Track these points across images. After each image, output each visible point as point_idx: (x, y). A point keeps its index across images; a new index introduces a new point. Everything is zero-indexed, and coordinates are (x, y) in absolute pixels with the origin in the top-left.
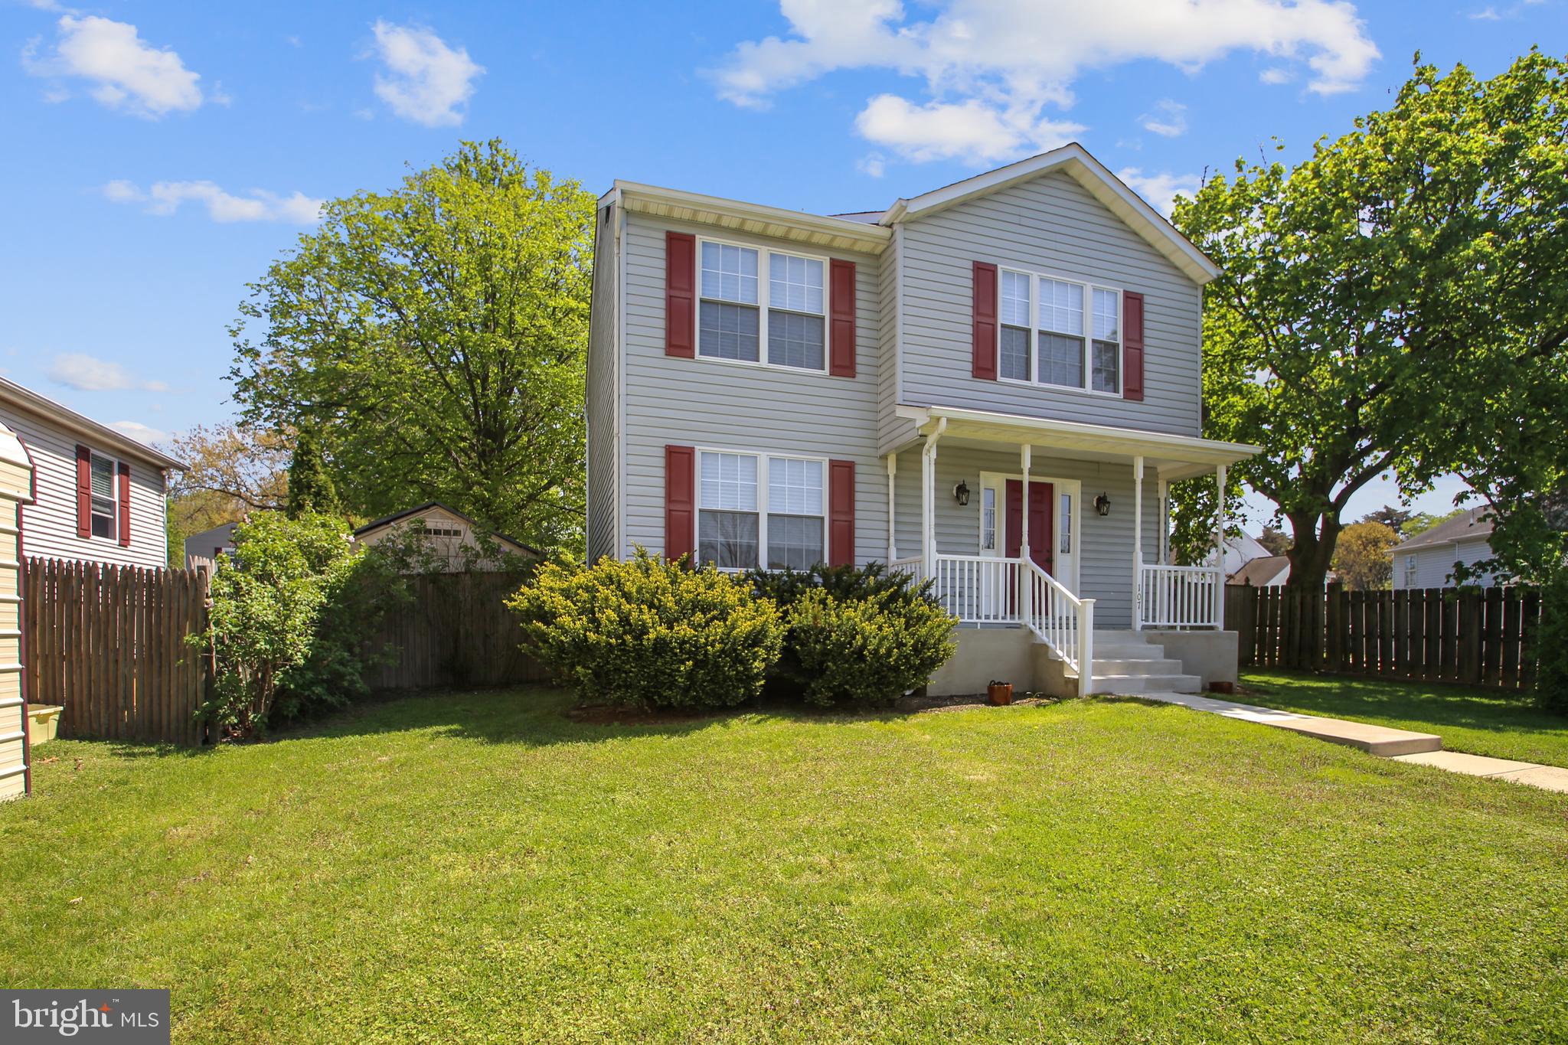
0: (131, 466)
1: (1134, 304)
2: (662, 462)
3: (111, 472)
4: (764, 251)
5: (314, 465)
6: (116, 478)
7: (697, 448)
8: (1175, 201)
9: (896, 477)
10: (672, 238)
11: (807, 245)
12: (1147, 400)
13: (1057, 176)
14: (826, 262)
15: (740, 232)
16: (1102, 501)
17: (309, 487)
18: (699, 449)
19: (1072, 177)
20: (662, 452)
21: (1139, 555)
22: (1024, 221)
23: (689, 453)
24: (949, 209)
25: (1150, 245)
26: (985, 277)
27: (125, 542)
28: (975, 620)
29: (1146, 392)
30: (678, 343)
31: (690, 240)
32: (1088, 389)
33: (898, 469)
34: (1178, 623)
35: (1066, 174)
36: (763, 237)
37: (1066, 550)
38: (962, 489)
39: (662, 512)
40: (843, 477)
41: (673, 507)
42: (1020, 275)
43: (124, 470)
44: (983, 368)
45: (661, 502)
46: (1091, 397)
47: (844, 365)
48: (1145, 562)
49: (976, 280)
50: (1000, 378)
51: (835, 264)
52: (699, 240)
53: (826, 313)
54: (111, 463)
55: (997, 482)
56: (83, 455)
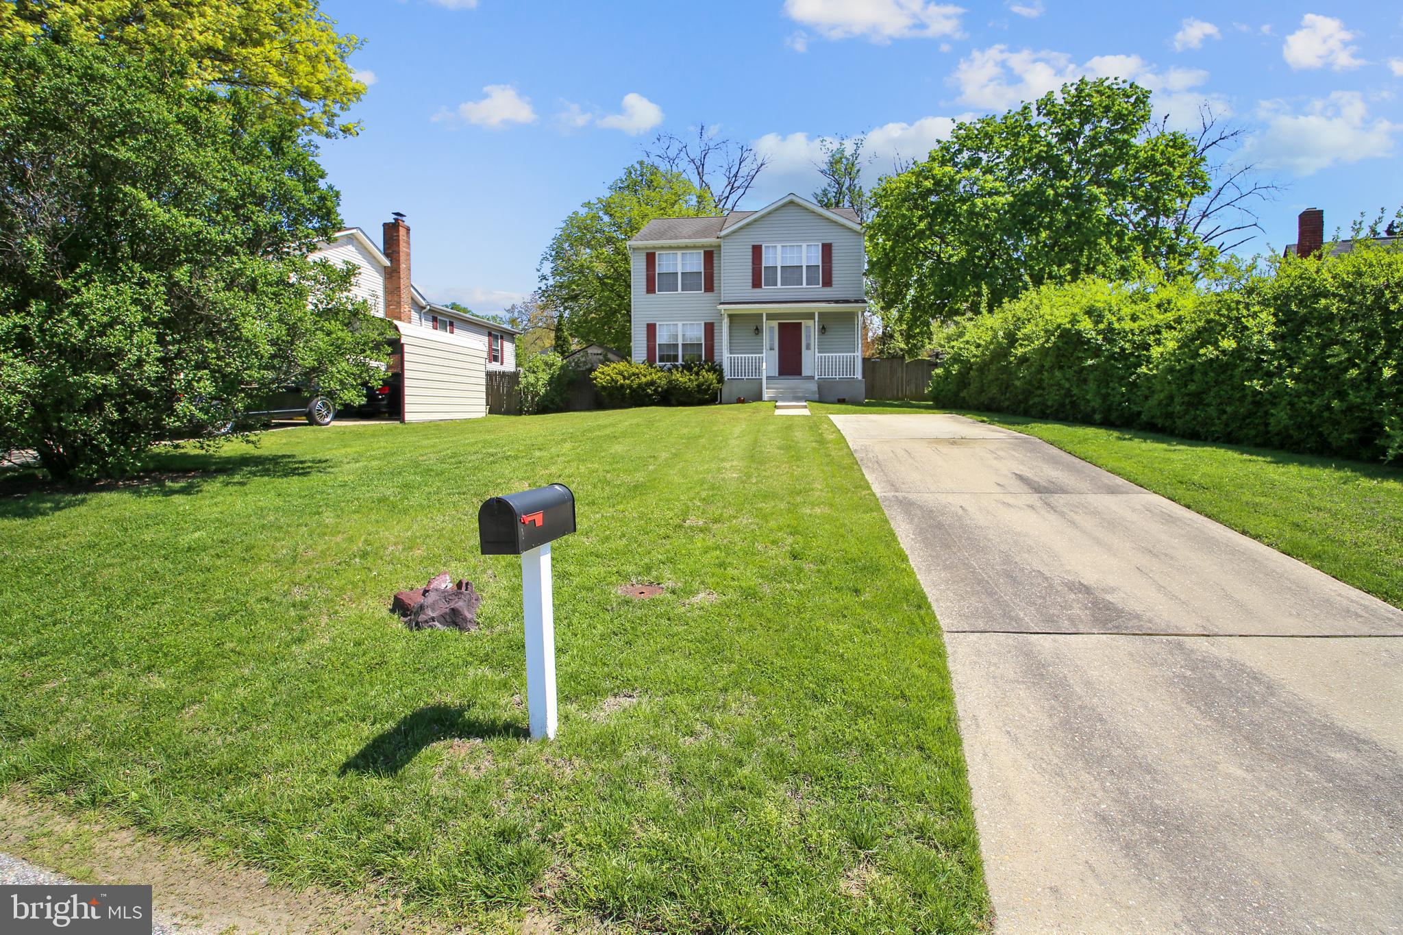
0: (504, 335)
1: (827, 249)
2: (646, 330)
3: (498, 339)
4: (679, 253)
6: (499, 341)
9: (731, 328)
10: (648, 255)
11: (694, 248)
12: (833, 286)
13: (790, 204)
14: (702, 252)
15: (670, 248)
16: (823, 328)
18: (658, 324)
20: (646, 326)
21: (816, 350)
22: (774, 225)
23: (654, 325)
25: (836, 222)
26: (757, 251)
27: (502, 364)
28: (743, 377)
29: (832, 282)
30: (650, 289)
31: (654, 254)
32: (804, 285)
33: (731, 324)
34: (837, 377)
35: (794, 205)
36: (679, 248)
37: (808, 348)
38: (757, 329)
39: (645, 345)
40: (710, 329)
41: (650, 344)
42: (772, 247)
43: (502, 338)
44: (756, 284)
45: (646, 342)
46: (805, 288)
47: (709, 287)
48: (820, 352)
49: (753, 252)
50: (763, 287)
51: (705, 253)
52: (657, 253)
53: (703, 271)
54: (498, 336)
55: (775, 324)
56: (490, 334)
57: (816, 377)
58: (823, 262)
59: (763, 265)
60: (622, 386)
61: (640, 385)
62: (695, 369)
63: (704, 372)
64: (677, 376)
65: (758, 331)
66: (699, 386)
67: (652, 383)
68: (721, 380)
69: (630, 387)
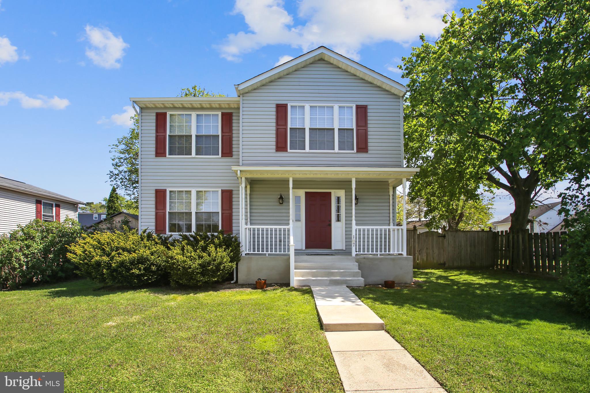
0: (60, 204)
1: (362, 112)
2: (154, 195)
3: (52, 207)
4: (194, 114)
5: (114, 201)
6: (54, 209)
7: (167, 189)
8: (402, 60)
9: (250, 195)
10: (158, 115)
11: (211, 109)
12: (369, 152)
13: (319, 62)
14: (220, 114)
15: (184, 108)
16: (356, 198)
17: (112, 208)
19: (327, 61)
20: (154, 192)
21: (354, 222)
22: (301, 84)
23: (164, 191)
24: (264, 85)
25: (371, 83)
26: (281, 110)
28: (265, 252)
29: (369, 148)
30: (160, 152)
31: (165, 114)
32: (336, 150)
33: (250, 191)
34: (379, 253)
35: (324, 60)
36: (193, 109)
37: (338, 220)
38: (281, 198)
39: (154, 213)
40: (227, 196)
41: (158, 211)
42: (299, 107)
43: (58, 206)
44: (281, 146)
45: (154, 210)
46: (338, 153)
47: (227, 152)
48: (357, 224)
49: (277, 112)
50: (289, 150)
51: (223, 114)
52: (168, 113)
53: (220, 134)
54: (52, 205)
55: (301, 193)
56: (38, 202)
57: (354, 253)
58: (357, 125)
59: (289, 126)
60: (98, 264)
61: (122, 264)
62: (202, 243)
63: (212, 248)
64: (175, 252)
65: (283, 200)
66: (202, 266)
67: (142, 260)
68: (236, 257)
69: (108, 266)
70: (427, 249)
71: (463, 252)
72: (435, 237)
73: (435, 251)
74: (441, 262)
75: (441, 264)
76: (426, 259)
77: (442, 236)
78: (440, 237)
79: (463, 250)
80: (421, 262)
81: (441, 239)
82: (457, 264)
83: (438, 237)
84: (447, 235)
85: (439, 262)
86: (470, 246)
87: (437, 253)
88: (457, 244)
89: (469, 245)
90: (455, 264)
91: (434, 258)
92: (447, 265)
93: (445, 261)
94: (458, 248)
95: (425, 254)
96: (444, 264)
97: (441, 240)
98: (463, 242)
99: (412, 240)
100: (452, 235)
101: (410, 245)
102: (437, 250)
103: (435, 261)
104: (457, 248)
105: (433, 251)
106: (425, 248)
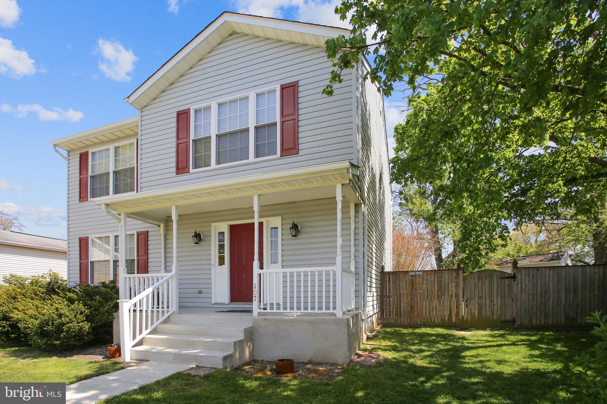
4: (112, 147)
10: (81, 155)
13: (230, 38)
14: (135, 140)
18: (90, 237)
23: (86, 239)
30: (83, 196)
31: (87, 154)
32: (252, 158)
50: (191, 171)
52: (90, 152)
53: (135, 165)
57: (255, 311)
70: (480, 298)
71: (551, 302)
72: (495, 279)
73: (495, 301)
74: (507, 318)
75: (506, 322)
76: (478, 313)
77: (508, 278)
78: (505, 278)
79: (551, 298)
80: (469, 317)
81: (507, 281)
82: (538, 322)
83: (502, 278)
84: (519, 276)
85: (503, 318)
86: (566, 292)
87: (499, 305)
88: (539, 289)
89: (563, 291)
90: (534, 322)
91: (493, 313)
92: (518, 323)
93: (515, 316)
94: (541, 296)
95: (477, 306)
96: (513, 321)
97: (507, 283)
98: (551, 285)
99: (454, 285)
100: (529, 275)
101: (450, 293)
102: (499, 300)
103: (495, 317)
104: (539, 295)
105: (492, 301)
106: (477, 297)
